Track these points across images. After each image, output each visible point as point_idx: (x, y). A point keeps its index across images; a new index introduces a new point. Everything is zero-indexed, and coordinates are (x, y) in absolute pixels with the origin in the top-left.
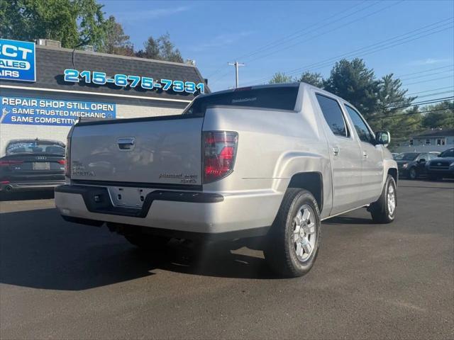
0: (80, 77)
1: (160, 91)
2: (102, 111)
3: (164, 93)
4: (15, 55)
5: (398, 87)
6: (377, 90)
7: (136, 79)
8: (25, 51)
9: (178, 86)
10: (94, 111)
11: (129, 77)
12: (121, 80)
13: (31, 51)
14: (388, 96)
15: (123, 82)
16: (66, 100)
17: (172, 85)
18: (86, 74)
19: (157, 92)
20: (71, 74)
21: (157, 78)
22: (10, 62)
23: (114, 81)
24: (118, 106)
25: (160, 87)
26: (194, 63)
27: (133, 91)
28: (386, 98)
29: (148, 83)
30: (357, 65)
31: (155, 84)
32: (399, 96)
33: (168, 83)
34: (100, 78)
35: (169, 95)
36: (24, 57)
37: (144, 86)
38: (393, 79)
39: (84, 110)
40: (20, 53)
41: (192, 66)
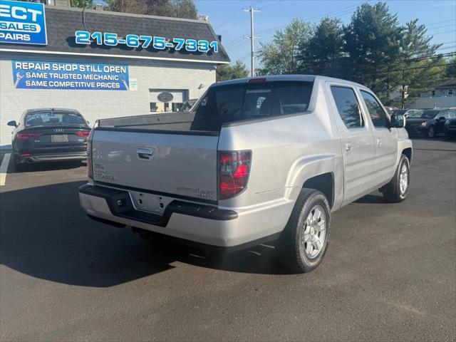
0: (91, 39)
1: (172, 50)
2: (114, 73)
3: (176, 53)
4: (24, 17)
5: (422, 34)
6: (399, 37)
7: (147, 39)
8: (35, 13)
9: (191, 45)
10: (107, 74)
11: (141, 37)
12: (133, 40)
13: (40, 13)
14: (411, 43)
15: (134, 43)
16: (79, 63)
17: (185, 45)
18: (97, 35)
19: (170, 52)
20: (82, 36)
21: (169, 37)
22: (21, 25)
23: (126, 42)
24: (130, 68)
25: (173, 46)
26: (206, 19)
27: (145, 51)
28: (409, 46)
29: (160, 43)
30: (380, 9)
31: (167, 44)
32: (423, 44)
33: (180, 41)
34: (112, 39)
35: (181, 55)
36: (34, 19)
37: (155, 46)
38: (418, 25)
39: (97, 73)
40: (30, 15)
41: (205, 22)
